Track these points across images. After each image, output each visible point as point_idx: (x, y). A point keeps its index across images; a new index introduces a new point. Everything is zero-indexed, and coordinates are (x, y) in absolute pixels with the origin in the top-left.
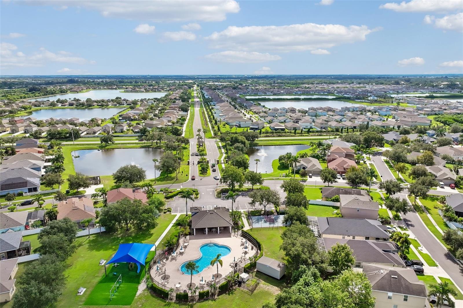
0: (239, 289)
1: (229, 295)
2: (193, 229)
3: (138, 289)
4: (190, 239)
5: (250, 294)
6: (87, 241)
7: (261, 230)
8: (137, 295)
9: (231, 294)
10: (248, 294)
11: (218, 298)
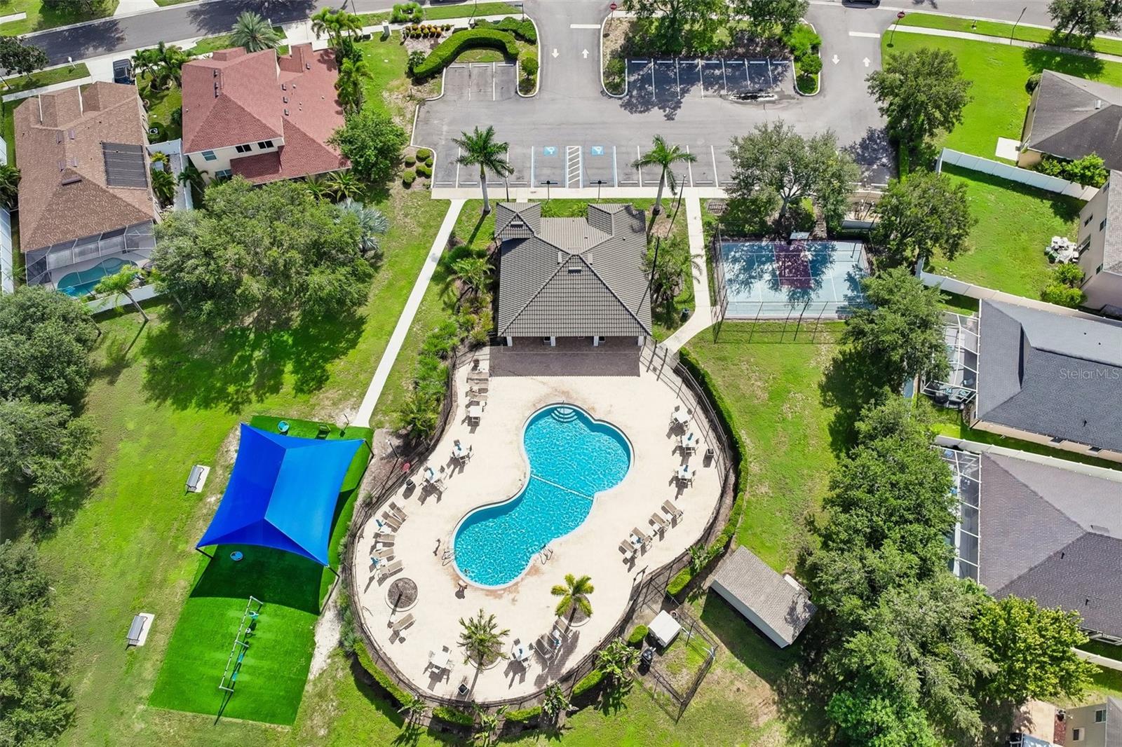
0: (641, 684)
1: (606, 713)
2: (505, 338)
3: (315, 643)
4: (494, 371)
5: (676, 714)
6: (142, 342)
7: (756, 336)
8: (311, 677)
9: (611, 709)
10: (667, 713)
11: (568, 725)
